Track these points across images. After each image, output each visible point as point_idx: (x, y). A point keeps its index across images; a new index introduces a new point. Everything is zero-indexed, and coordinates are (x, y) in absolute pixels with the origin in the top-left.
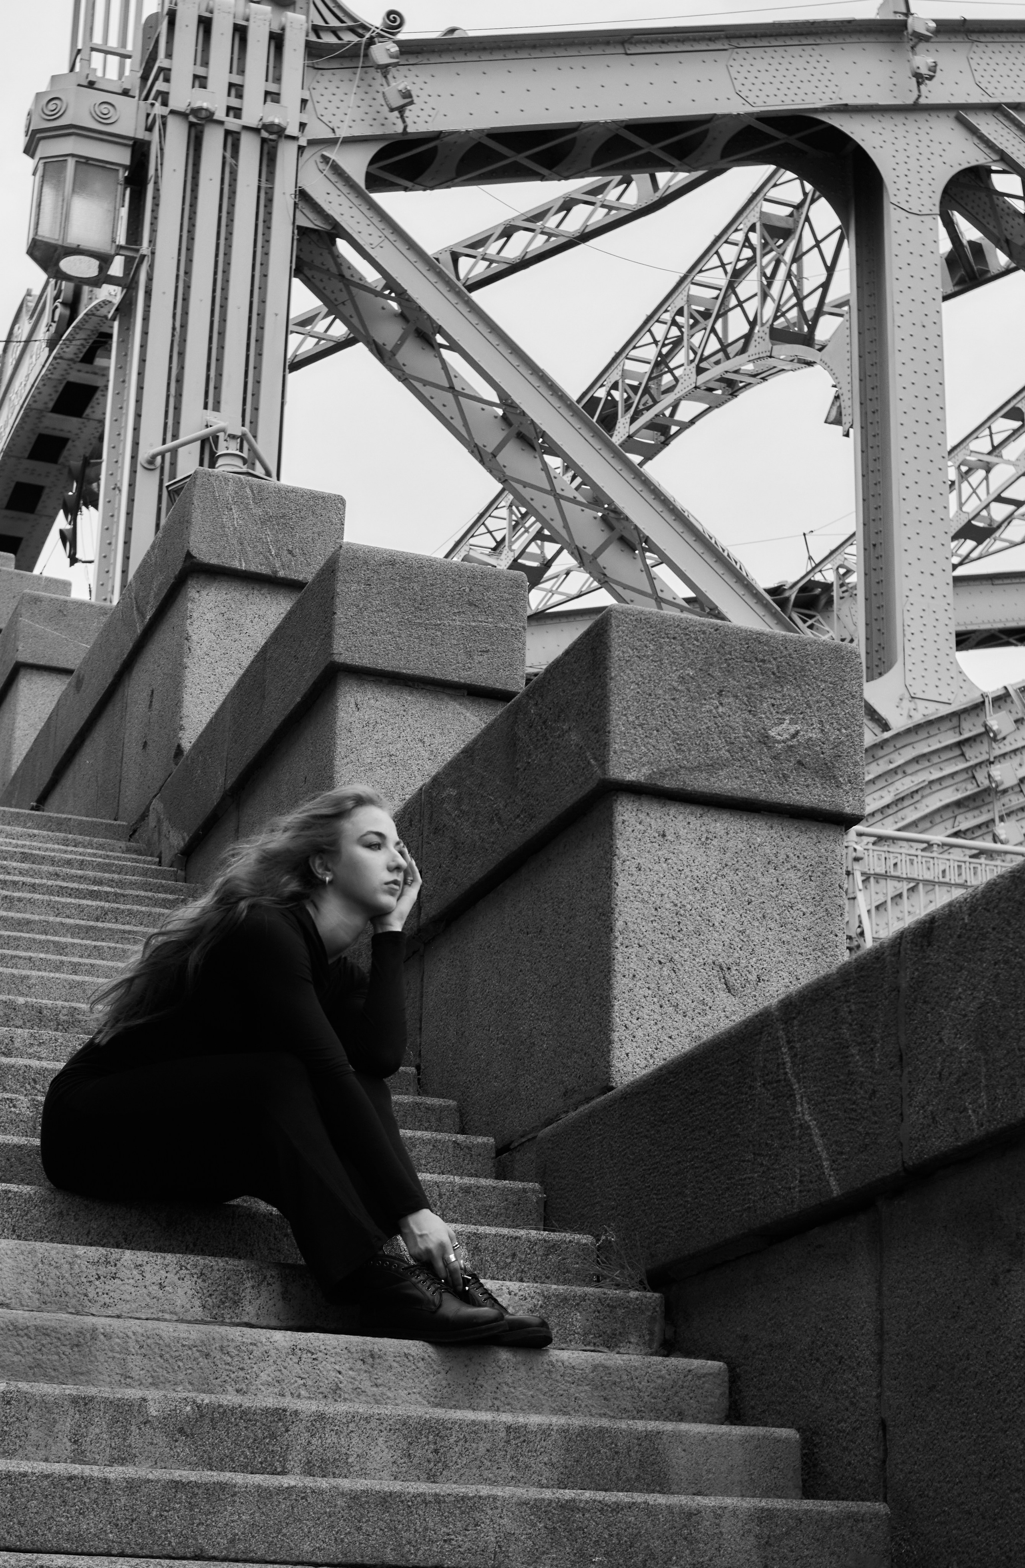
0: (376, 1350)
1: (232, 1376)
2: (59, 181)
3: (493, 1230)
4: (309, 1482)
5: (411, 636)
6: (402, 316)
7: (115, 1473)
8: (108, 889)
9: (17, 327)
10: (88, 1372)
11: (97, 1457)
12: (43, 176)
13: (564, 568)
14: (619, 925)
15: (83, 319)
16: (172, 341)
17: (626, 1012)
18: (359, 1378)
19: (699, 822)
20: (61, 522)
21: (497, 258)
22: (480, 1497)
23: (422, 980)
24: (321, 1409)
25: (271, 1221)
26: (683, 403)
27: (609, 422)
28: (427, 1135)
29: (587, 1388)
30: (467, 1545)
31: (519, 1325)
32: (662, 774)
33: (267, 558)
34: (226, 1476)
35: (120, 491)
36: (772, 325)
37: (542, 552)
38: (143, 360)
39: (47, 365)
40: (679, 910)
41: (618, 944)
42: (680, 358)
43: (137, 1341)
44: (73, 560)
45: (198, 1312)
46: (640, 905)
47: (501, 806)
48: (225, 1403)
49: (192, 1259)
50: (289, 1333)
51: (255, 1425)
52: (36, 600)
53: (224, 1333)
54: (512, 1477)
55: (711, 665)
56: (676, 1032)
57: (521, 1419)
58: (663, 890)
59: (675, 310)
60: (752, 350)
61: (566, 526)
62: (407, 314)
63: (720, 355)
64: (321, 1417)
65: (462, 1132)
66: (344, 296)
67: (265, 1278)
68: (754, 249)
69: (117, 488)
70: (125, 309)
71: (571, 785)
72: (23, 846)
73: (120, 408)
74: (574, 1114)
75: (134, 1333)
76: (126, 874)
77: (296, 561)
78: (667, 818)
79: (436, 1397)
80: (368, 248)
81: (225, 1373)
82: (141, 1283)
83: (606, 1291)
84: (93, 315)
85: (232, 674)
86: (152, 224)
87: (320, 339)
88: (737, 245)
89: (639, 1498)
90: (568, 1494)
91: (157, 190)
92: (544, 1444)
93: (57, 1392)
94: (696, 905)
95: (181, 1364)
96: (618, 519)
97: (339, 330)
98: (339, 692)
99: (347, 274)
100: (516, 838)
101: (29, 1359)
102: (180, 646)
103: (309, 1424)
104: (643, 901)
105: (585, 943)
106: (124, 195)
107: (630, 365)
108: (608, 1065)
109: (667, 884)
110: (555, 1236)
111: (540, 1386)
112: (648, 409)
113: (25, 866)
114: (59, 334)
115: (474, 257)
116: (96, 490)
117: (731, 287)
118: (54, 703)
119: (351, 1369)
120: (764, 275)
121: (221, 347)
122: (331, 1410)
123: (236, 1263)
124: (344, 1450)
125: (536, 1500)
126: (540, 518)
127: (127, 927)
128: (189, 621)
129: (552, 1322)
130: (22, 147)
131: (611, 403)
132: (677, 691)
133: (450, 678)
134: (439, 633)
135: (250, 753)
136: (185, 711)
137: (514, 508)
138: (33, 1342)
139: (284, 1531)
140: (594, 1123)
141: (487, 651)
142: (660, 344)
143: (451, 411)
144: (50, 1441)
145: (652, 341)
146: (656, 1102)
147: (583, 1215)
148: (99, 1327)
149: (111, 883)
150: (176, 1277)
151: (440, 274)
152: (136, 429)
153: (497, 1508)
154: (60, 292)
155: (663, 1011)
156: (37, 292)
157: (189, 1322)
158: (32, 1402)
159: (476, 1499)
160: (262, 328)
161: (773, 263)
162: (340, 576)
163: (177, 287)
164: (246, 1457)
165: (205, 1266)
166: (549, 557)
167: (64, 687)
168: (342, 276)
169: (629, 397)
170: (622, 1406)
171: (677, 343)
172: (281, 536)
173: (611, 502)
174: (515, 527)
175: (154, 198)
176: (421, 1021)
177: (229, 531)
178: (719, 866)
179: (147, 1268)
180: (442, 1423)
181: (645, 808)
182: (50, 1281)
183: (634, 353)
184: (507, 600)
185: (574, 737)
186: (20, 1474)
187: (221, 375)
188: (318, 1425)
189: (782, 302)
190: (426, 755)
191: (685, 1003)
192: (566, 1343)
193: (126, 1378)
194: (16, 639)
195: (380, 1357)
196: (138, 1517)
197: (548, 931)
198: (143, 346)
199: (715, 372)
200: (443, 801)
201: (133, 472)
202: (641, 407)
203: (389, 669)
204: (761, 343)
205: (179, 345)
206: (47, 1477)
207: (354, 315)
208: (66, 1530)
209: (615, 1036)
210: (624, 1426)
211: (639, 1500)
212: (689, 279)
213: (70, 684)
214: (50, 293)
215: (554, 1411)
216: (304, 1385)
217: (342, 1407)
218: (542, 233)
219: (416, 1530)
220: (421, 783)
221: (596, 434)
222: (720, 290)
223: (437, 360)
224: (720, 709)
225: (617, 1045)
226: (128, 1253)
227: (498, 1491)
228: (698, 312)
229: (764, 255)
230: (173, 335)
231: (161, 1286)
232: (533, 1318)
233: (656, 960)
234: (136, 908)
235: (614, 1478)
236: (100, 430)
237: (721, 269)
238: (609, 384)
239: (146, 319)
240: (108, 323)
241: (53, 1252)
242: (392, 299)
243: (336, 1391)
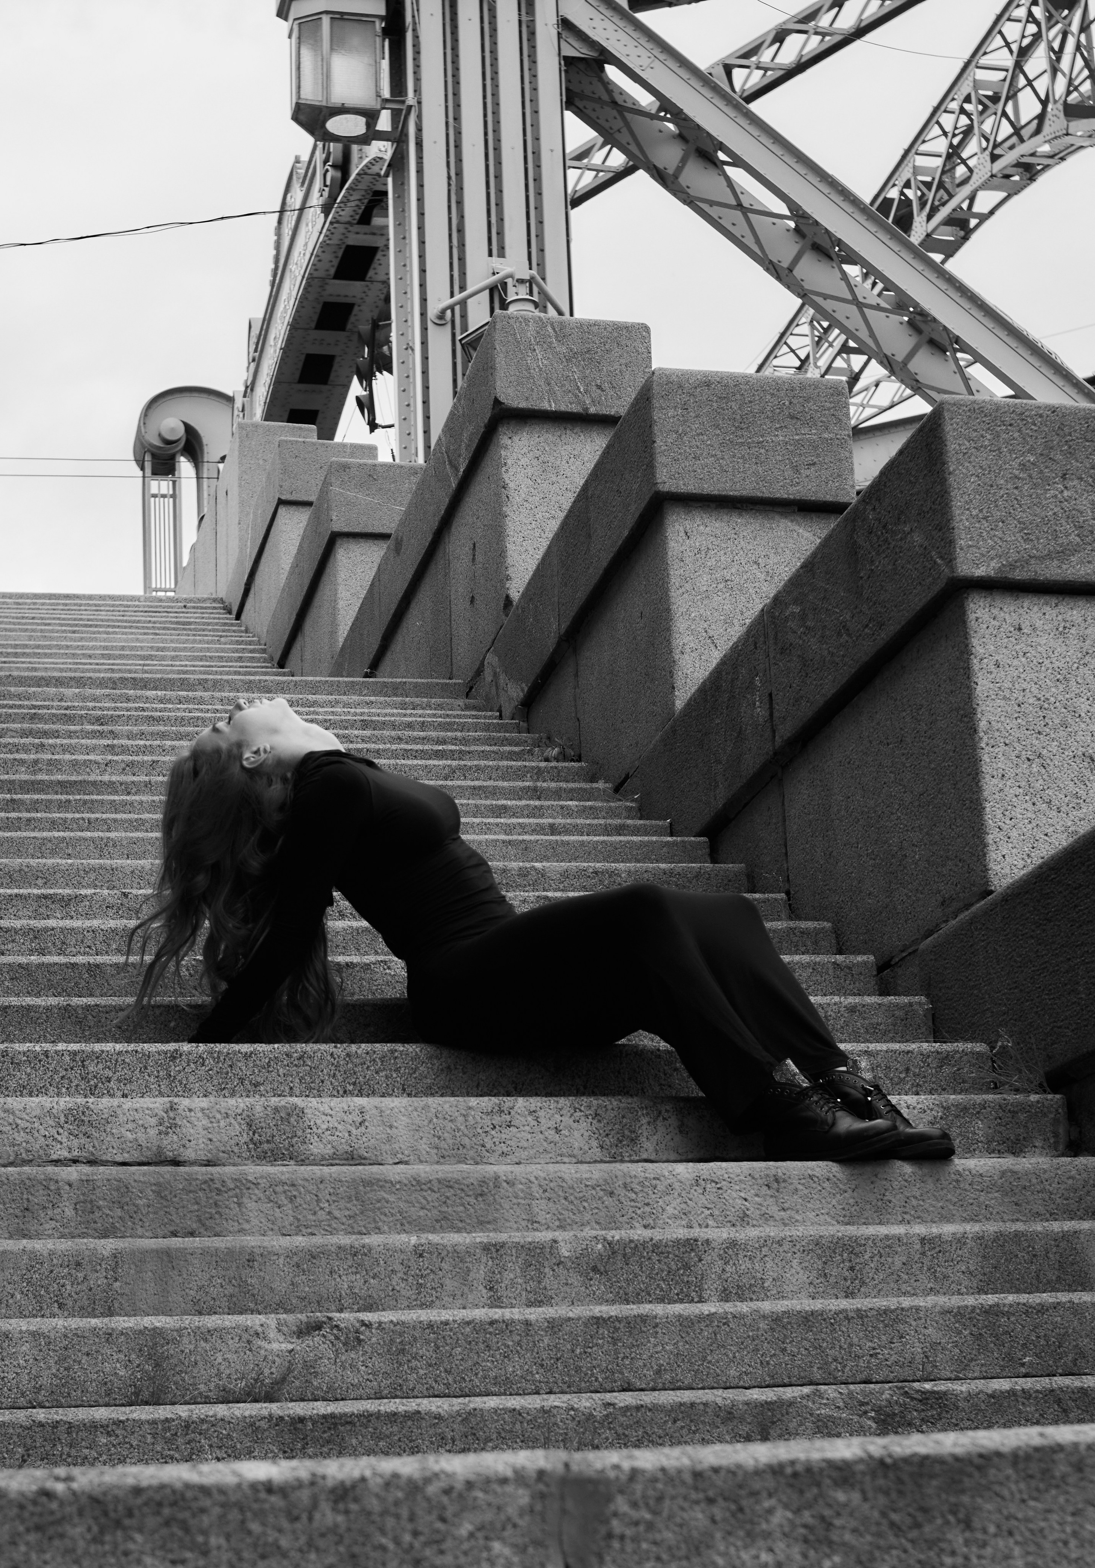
0: (780, 1174)
1: (639, 1212)
2: (316, 41)
3: (884, 1047)
4: (729, 1307)
5: (734, 456)
6: (681, 137)
7: (534, 1314)
8: (453, 747)
9: (289, 196)
10: (495, 1220)
11: (514, 1302)
12: (299, 38)
13: (873, 379)
14: (983, 725)
15: (356, 179)
16: (449, 191)
17: (999, 813)
18: (765, 1204)
19: (1055, 612)
20: (356, 389)
21: (772, 66)
22: (902, 1309)
23: (783, 804)
24: (732, 1236)
25: (659, 1057)
26: (981, 195)
27: (905, 222)
28: (806, 958)
29: (996, 1194)
30: (894, 1358)
31: (922, 1138)
32: (1012, 566)
33: (576, 396)
34: (646, 1308)
35: (413, 350)
36: (1065, 101)
37: (849, 365)
38: (421, 214)
39: (324, 231)
40: (1042, 704)
41: (983, 745)
42: (972, 147)
43: (540, 1186)
44: (373, 426)
45: (597, 1153)
46: (1002, 703)
47: (848, 617)
48: (636, 1238)
49: (585, 1100)
50: (691, 1164)
51: (668, 1257)
52: (345, 467)
53: (626, 1170)
54: (931, 1289)
55: (1051, 448)
56: (1051, 829)
57: (935, 1230)
58: (1025, 685)
59: (962, 98)
60: (1047, 129)
61: (872, 335)
62: (685, 133)
63: (1014, 139)
64: (733, 1244)
65: (840, 952)
66: (619, 123)
67: (660, 1113)
68: (1038, 24)
69: (410, 348)
70: (398, 164)
71: (919, 587)
72: (362, 714)
73: (404, 266)
74: (954, 922)
75: (536, 1178)
76: (468, 731)
77: (606, 395)
78: (1021, 611)
79: (845, 1216)
80: (638, 71)
81: (631, 1210)
82: (536, 1129)
83: (1005, 1096)
84: (366, 174)
85: (554, 517)
86: (415, 73)
87: (598, 171)
88: (1020, 21)
89: (1063, 1297)
90: (991, 1299)
91: (416, 37)
92: (960, 1252)
93: (468, 1241)
94: (1060, 697)
95: (585, 1204)
96: (925, 322)
97: (618, 159)
98: (667, 522)
99: (619, 100)
100: (867, 649)
101: (435, 1212)
102: (498, 495)
103: (722, 1252)
104: (1005, 698)
105: (949, 747)
106: (383, 46)
107: (920, 161)
108: (986, 869)
109: (1028, 679)
110: (947, 1047)
111: (949, 1196)
112: (944, 204)
113: (368, 733)
114: (333, 198)
115: (747, 67)
116: (387, 353)
117: (1019, 66)
118: (375, 569)
119: (757, 1195)
120: (1052, 49)
121: (499, 191)
122: (743, 1236)
123: (630, 1100)
124: (759, 1275)
125: (959, 1307)
126: (844, 330)
127: (477, 783)
128: (504, 469)
129: (954, 1132)
130: (274, 11)
131: (906, 203)
132: (1019, 479)
133: (778, 495)
134: (762, 451)
135: (581, 594)
136: (510, 561)
137: (815, 323)
138: (437, 1195)
139: (709, 1358)
140: (976, 929)
141: (814, 464)
142: (950, 135)
143: (742, 229)
144: (466, 1289)
145: (941, 133)
146: (1039, 901)
147: (973, 1024)
148: (501, 1174)
149: (454, 741)
150: (571, 1120)
151: (715, 89)
152: (423, 285)
153: (920, 1318)
154: (329, 154)
155: (1036, 808)
156: (305, 158)
157: (589, 1163)
158: (444, 1253)
159: (899, 1312)
160: (539, 166)
161: (1060, 37)
162: (656, 403)
163: (447, 135)
164: (662, 1290)
165: (599, 1106)
166: (856, 369)
167: (382, 553)
168: (614, 103)
169: (923, 194)
170: (1035, 1210)
171: (968, 132)
172: (588, 372)
173: (916, 305)
174: (818, 344)
175: (414, 46)
176: (786, 847)
177: (535, 373)
178: (1080, 655)
179: (541, 1113)
180: (855, 1240)
181: (998, 603)
182: (446, 1135)
183: (923, 148)
184: (829, 409)
185: (917, 538)
186: (442, 1323)
187: (502, 220)
188: (730, 1252)
189: (1073, 76)
190: (763, 577)
191: (1058, 798)
192: (970, 1152)
193: (533, 1223)
194: (329, 509)
195: (785, 1181)
196: (562, 1356)
197: (908, 740)
198: (420, 200)
199: (1010, 158)
200: (787, 619)
201: (424, 329)
202: (937, 203)
203: (716, 492)
204: (1056, 122)
205: (456, 194)
206: (468, 1323)
207: (631, 141)
208: (492, 1374)
209: (990, 839)
210: (1039, 1229)
211: (1064, 1300)
212: (973, 64)
213: (388, 548)
214: (319, 156)
215: (965, 1220)
216: (712, 1215)
217: (753, 1233)
218: (816, 33)
219: (841, 1347)
220: (761, 606)
221: (894, 236)
222: (1007, 71)
223: (722, 178)
224: (1066, 493)
225: (992, 848)
226: (521, 1100)
227: (920, 1302)
228: (987, 97)
229: (1049, 29)
230: (449, 185)
231: (557, 1131)
232: (934, 1131)
233: (1024, 757)
234: (483, 763)
235: (1034, 1282)
236: (385, 291)
237: (1006, 49)
238: (900, 183)
239: (420, 171)
240: (382, 180)
241: (447, 1106)
242: (668, 120)
243: (744, 1218)
